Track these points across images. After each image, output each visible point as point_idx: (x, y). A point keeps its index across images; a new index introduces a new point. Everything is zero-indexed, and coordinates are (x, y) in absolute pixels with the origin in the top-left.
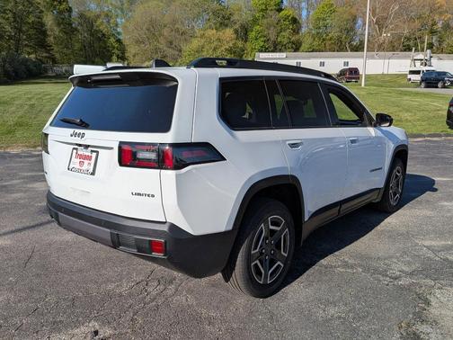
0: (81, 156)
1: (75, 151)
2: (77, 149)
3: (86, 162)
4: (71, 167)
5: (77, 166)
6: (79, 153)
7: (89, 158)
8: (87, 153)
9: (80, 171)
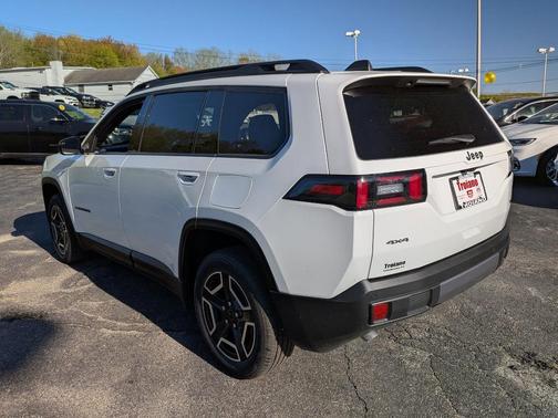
0: (465, 185)
1: (455, 182)
2: (457, 178)
3: (474, 189)
4: (461, 204)
5: (467, 199)
6: (461, 181)
7: (474, 183)
8: (470, 177)
9: (473, 203)
